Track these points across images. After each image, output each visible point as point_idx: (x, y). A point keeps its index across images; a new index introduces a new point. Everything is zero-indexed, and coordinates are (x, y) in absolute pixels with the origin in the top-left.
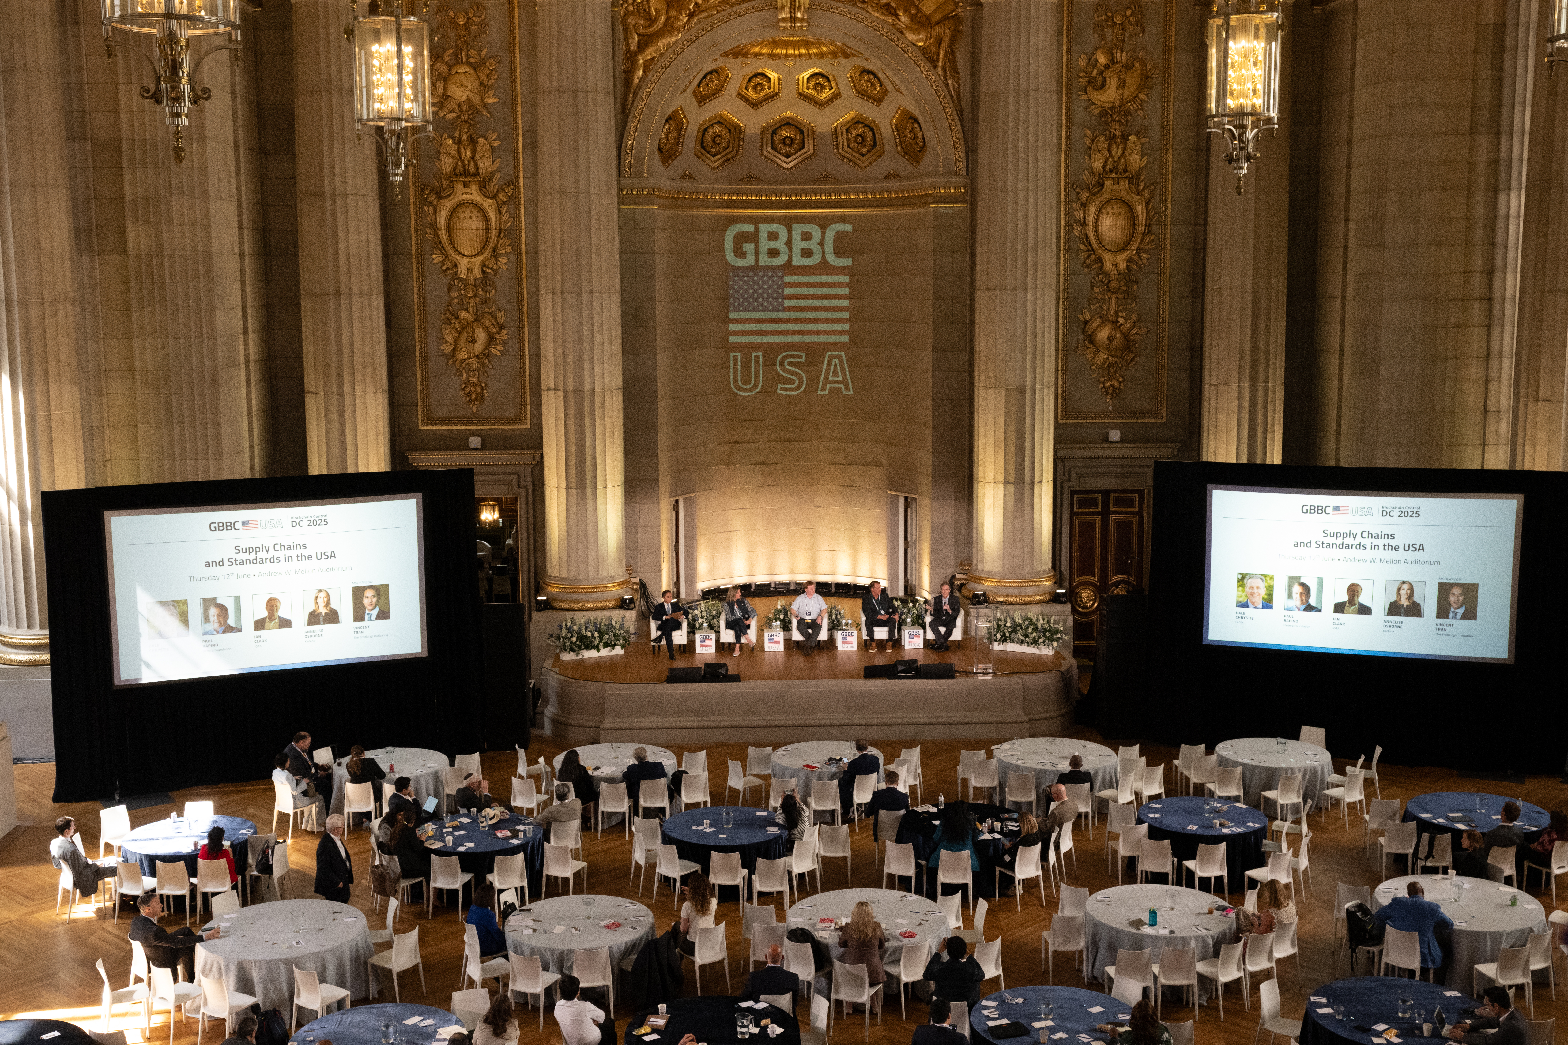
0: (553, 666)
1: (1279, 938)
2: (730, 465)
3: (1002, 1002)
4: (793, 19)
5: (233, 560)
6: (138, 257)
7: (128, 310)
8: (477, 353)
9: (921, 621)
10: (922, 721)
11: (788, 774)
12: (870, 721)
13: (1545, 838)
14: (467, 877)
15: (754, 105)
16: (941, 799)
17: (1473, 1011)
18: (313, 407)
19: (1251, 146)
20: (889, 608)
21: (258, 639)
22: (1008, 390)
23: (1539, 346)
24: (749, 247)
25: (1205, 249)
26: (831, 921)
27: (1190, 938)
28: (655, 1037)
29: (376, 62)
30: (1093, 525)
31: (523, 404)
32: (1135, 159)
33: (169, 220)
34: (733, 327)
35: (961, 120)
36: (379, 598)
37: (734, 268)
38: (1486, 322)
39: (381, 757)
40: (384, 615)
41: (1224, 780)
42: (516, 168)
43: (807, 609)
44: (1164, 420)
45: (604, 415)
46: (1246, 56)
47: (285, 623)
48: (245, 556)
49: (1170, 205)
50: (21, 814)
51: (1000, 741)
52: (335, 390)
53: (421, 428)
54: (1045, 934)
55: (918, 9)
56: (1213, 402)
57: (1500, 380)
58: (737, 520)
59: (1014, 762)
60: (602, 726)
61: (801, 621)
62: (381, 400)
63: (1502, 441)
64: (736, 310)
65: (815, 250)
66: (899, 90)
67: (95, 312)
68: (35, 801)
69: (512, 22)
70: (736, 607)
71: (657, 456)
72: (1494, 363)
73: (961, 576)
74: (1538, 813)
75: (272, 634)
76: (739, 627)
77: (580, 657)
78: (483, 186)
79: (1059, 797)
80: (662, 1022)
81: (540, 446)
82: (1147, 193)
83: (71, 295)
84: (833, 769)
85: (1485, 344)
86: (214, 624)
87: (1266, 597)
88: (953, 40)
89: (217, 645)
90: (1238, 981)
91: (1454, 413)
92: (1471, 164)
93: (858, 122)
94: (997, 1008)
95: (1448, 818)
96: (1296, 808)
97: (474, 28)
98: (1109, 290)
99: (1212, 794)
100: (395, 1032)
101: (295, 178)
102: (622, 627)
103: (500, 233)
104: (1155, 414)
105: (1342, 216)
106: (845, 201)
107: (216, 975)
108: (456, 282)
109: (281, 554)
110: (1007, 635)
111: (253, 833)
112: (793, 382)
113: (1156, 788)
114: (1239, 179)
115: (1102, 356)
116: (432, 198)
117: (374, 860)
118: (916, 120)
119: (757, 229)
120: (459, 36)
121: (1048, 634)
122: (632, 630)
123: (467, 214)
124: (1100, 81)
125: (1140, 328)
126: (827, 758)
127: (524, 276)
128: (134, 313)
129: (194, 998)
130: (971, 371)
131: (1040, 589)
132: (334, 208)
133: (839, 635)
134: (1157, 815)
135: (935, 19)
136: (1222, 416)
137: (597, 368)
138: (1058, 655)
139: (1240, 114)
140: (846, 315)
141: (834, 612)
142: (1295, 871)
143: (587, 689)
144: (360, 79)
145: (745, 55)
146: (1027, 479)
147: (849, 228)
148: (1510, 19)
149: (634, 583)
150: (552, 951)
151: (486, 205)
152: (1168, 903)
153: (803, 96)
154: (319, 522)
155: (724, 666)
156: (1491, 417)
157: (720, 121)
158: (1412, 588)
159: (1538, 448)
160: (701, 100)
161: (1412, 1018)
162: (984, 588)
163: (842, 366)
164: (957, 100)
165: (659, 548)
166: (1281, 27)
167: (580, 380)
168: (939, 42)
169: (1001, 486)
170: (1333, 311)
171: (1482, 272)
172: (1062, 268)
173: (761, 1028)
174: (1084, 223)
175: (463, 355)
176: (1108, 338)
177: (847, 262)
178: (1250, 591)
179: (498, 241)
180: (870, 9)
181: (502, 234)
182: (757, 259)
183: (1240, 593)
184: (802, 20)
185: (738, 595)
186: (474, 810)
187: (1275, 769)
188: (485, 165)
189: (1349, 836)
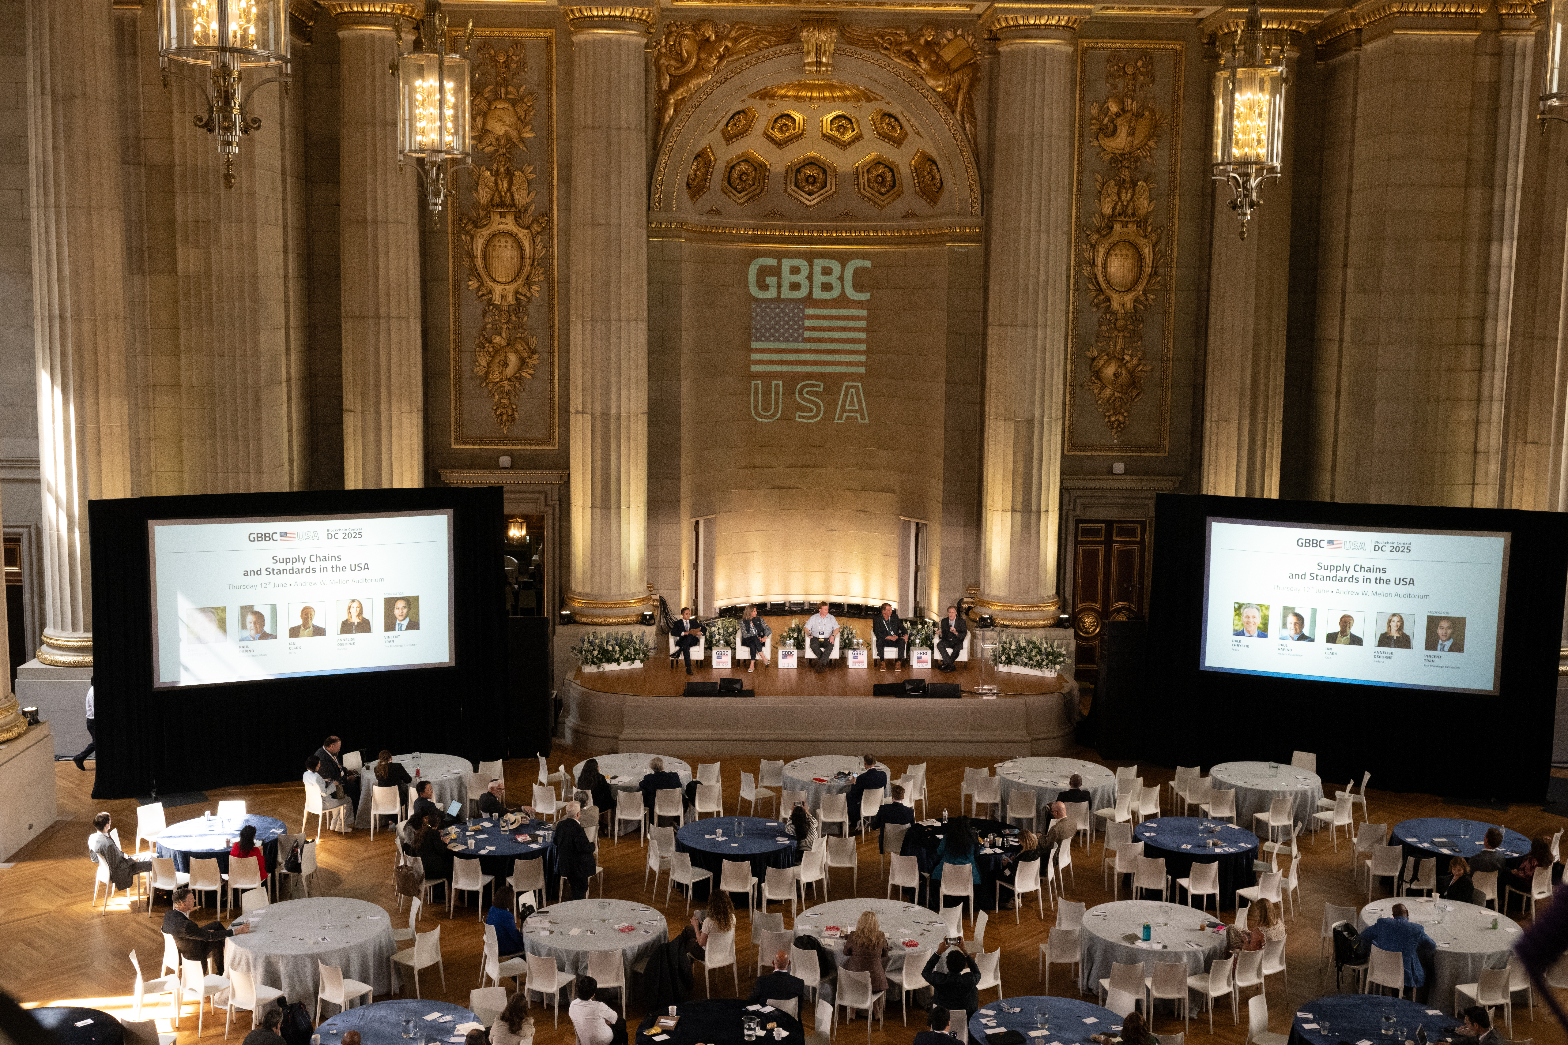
0: (575, 678)
1: (1268, 955)
2: (749, 488)
3: (1000, 1011)
4: (819, 63)
5: (270, 570)
6: (187, 278)
7: (176, 327)
8: (509, 376)
9: (929, 643)
10: (927, 738)
11: (798, 787)
12: (880, 738)
13: (1526, 864)
14: (489, 879)
15: (779, 144)
16: (945, 814)
17: (1454, 1030)
18: (351, 424)
19: (1254, 194)
20: (899, 629)
21: (293, 646)
22: (1017, 422)
23: (1528, 390)
24: (771, 280)
25: (1208, 290)
26: (837, 929)
27: (1182, 953)
28: (665, 1037)
29: (419, 97)
30: (1096, 553)
31: (552, 426)
32: (1144, 204)
33: (218, 244)
34: (755, 356)
35: (978, 164)
36: (409, 609)
37: (757, 300)
38: (1478, 366)
39: (408, 762)
40: (414, 625)
41: (1217, 802)
42: (551, 201)
43: (820, 629)
44: (1166, 455)
45: (629, 438)
46: (1251, 108)
47: (319, 632)
48: (282, 566)
49: (1176, 249)
50: (61, 809)
51: (1003, 759)
52: (372, 409)
53: (454, 447)
54: (1042, 946)
55: (938, 56)
56: (1214, 437)
57: (1490, 422)
58: (755, 541)
59: (1016, 780)
60: (621, 737)
61: (814, 640)
62: (415, 419)
63: (1491, 481)
64: (758, 340)
65: (834, 285)
66: (918, 134)
67: (145, 329)
68: (75, 797)
69: (550, 60)
70: (752, 624)
71: (679, 478)
72: (1484, 405)
73: (969, 600)
74: (1520, 839)
75: (306, 642)
76: (753, 644)
77: (601, 670)
78: (518, 217)
79: (1059, 814)
80: (671, 1023)
81: (567, 467)
82: (1154, 237)
83: (122, 312)
84: (842, 783)
85: (1476, 387)
86: (251, 630)
87: (1261, 626)
88: (971, 87)
89: (253, 651)
90: (1228, 995)
91: (1446, 453)
92: (1465, 214)
93: (879, 163)
94: (995, 1017)
95: (1433, 843)
96: (1286, 830)
97: (513, 66)
98: (1116, 329)
99: (1206, 814)
100: (415, 1027)
101: (339, 205)
102: (642, 642)
103: (533, 262)
104: (1157, 448)
105: (1341, 263)
106: (865, 238)
107: (245, 968)
108: (491, 308)
109: (317, 565)
110: (1012, 657)
111: (283, 833)
112: (811, 410)
113: (1152, 808)
114: (1243, 225)
115: (1108, 391)
116: (470, 227)
117: (398, 861)
118: (934, 162)
119: (780, 263)
120: (498, 74)
121: (1051, 657)
122: (651, 645)
123: (503, 243)
124: (1111, 129)
125: (1145, 365)
126: (836, 772)
127: (556, 303)
128: (181, 331)
129: (223, 990)
130: (982, 403)
131: (1045, 614)
132: (375, 235)
133: (850, 654)
134: (1153, 834)
135: (954, 66)
136: (1222, 452)
137: (624, 393)
138: (1060, 677)
139: (1245, 163)
140: (863, 347)
141: (846, 631)
142: (1284, 891)
143: (607, 700)
144: (403, 112)
145: (772, 97)
146: (1034, 507)
147: (868, 264)
148: (1505, 78)
149: (654, 600)
150: (567, 952)
151: (520, 235)
152: (1162, 919)
153: (827, 137)
154: (353, 535)
155: (739, 681)
156: (1481, 458)
157: (747, 160)
158: (1402, 621)
159: (1525, 488)
160: (729, 138)
161: (1395, 1035)
162: (990, 612)
163: (858, 396)
164: (974, 144)
165: (679, 567)
166: (1285, 81)
167: (607, 404)
168: (958, 88)
169: (1009, 515)
170: (1331, 352)
171: (1474, 319)
172: (1071, 307)
173: (767, 1030)
174: (1093, 264)
175: (495, 377)
176: (1114, 374)
177: (865, 296)
178: (1246, 620)
179: (531, 270)
180: (892, 55)
181: (536, 263)
182: (779, 293)
183: (1236, 622)
184: (827, 65)
185: (754, 613)
186: (496, 815)
187: (1267, 792)
188: (521, 197)
189: (1337, 858)
